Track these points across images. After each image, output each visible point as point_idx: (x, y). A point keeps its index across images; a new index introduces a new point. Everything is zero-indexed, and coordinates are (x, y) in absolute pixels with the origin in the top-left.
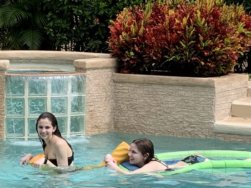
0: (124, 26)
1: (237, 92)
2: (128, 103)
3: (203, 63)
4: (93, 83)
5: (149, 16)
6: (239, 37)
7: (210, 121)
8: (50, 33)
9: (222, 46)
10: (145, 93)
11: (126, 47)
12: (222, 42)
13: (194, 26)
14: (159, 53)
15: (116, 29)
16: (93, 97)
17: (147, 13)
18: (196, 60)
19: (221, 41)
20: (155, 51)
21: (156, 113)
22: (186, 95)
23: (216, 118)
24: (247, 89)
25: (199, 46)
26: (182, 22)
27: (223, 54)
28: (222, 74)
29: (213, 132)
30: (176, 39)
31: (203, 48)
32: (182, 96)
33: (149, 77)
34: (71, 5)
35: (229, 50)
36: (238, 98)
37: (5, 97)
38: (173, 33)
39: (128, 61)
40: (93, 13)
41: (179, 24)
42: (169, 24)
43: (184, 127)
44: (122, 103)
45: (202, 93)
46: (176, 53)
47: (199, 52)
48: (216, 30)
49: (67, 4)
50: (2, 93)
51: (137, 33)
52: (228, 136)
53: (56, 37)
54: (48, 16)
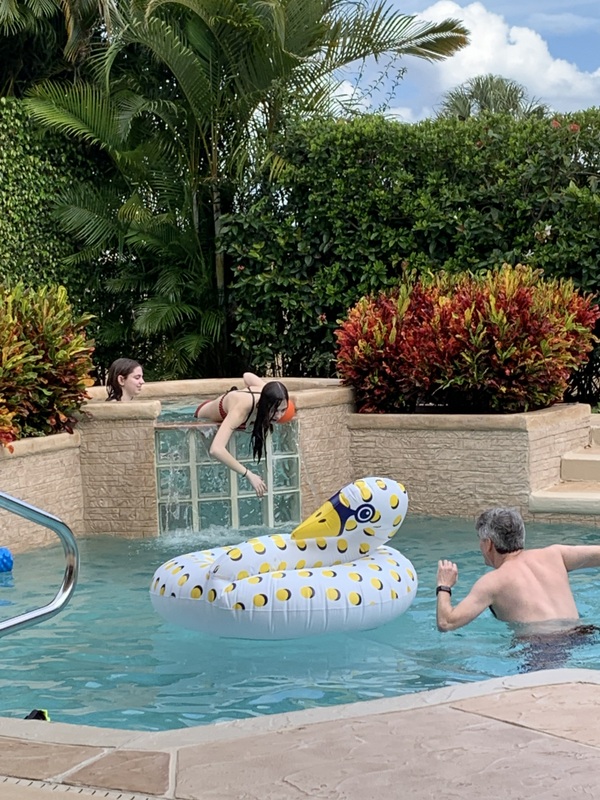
0: (361, 329)
1: (569, 438)
2: (375, 465)
3: (504, 389)
4: (312, 434)
5: (405, 308)
6: (567, 339)
7: (523, 492)
8: (242, 344)
9: (537, 356)
10: (405, 446)
11: (368, 365)
12: (537, 349)
13: (485, 324)
14: (426, 375)
15: (349, 335)
16: (312, 459)
17: (402, 304)
18: (492, 384)
19: (534, 348)
20: (417, 372)
21: (426, 481)
22: (478, 447)
23: (533, 486)
24: (589, 429)
25: (495, 358)
26: (464, 317)
27: (540, 370)
28: (542, 406)
29: (530, 512)
30: (455, 348)
31: (502, 362)
32: (471, 449)
33: (411, 418)
34: (276, 291)
35: (549, 364)
36: (573, 447)
37: (156, 465)
38: (449, 337)
39: (370, 392)
40: (316, 305)
41: (458, 322)
42: (441, 321)
43: (477, 505)
44: (366, 466)
45: (506, 443)
46: (457, 373)
47: (496, 369)
48: (524, 327)
49: (270, 291)
50: (150, 459)
51: (385, 340)
52: (556, 517)
53: (253, 350)
54: (236, 313)
